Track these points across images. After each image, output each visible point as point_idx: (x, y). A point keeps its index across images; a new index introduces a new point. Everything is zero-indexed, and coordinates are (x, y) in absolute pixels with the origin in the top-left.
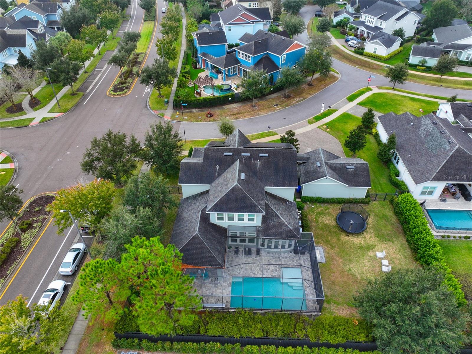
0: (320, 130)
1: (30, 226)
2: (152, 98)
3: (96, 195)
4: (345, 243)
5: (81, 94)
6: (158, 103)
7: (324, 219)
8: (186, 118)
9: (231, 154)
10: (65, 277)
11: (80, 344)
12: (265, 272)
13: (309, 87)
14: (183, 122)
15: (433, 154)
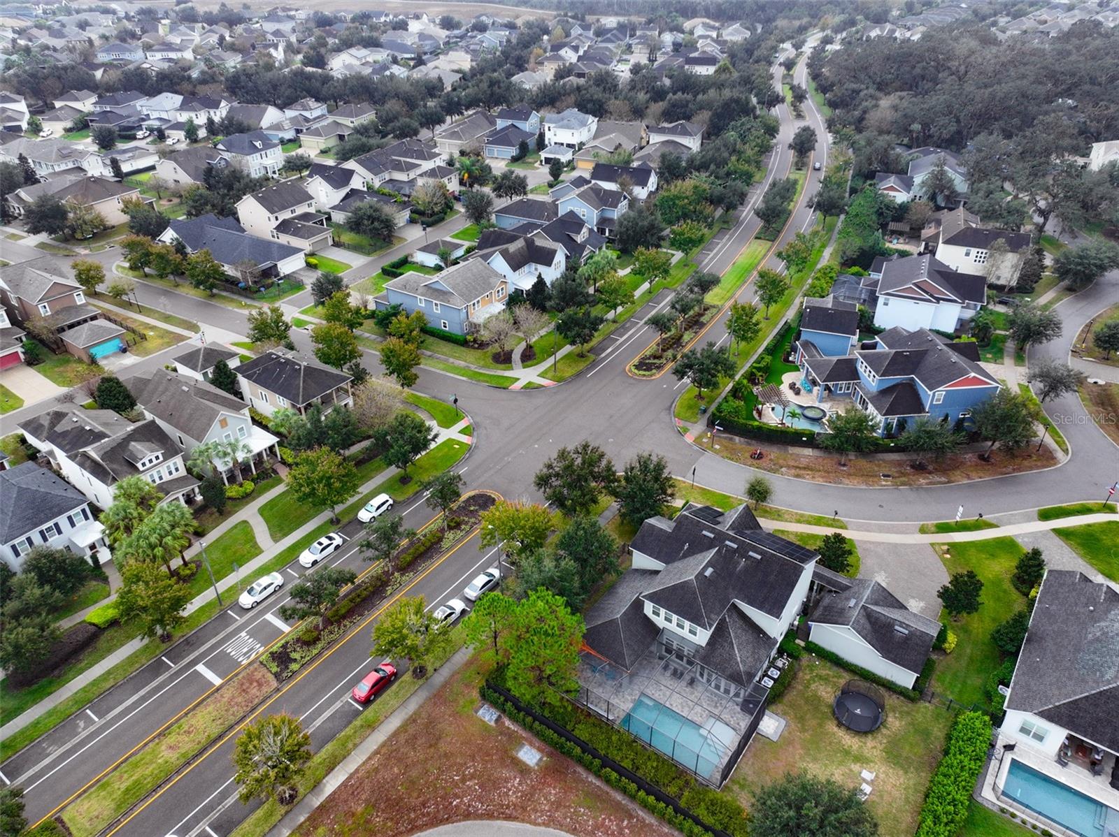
0: (931, 549)
1: (458, 526)
2: (686, 396)
3: (529, 524)
4: (827, 734)
5: (592, 357)
6: (690, 407)
7: (822, 688)
8: (717, 447)
9: (712, 536)
10: (468, 601)
11: (453, 675)
12: (686, 709)
13: (979, 461)
14: (709, 454)
15: (1076, 674)
